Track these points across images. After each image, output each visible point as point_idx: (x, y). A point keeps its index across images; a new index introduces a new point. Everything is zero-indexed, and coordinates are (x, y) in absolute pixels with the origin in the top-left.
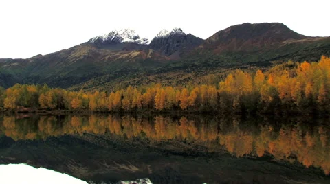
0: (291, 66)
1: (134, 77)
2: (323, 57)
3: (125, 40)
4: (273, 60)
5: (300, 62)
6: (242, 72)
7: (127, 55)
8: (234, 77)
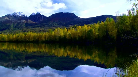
0: (76, 27)
1: (22, 29)
2: (85, 25)
3: (19, 16)
4: (70, 25)
5: (78, 26)
6: (60, 29)
7: (20, 21)
8: (57, 30)
